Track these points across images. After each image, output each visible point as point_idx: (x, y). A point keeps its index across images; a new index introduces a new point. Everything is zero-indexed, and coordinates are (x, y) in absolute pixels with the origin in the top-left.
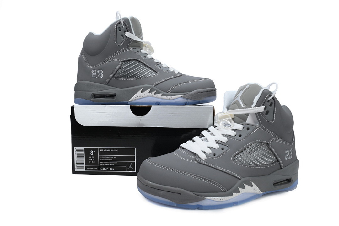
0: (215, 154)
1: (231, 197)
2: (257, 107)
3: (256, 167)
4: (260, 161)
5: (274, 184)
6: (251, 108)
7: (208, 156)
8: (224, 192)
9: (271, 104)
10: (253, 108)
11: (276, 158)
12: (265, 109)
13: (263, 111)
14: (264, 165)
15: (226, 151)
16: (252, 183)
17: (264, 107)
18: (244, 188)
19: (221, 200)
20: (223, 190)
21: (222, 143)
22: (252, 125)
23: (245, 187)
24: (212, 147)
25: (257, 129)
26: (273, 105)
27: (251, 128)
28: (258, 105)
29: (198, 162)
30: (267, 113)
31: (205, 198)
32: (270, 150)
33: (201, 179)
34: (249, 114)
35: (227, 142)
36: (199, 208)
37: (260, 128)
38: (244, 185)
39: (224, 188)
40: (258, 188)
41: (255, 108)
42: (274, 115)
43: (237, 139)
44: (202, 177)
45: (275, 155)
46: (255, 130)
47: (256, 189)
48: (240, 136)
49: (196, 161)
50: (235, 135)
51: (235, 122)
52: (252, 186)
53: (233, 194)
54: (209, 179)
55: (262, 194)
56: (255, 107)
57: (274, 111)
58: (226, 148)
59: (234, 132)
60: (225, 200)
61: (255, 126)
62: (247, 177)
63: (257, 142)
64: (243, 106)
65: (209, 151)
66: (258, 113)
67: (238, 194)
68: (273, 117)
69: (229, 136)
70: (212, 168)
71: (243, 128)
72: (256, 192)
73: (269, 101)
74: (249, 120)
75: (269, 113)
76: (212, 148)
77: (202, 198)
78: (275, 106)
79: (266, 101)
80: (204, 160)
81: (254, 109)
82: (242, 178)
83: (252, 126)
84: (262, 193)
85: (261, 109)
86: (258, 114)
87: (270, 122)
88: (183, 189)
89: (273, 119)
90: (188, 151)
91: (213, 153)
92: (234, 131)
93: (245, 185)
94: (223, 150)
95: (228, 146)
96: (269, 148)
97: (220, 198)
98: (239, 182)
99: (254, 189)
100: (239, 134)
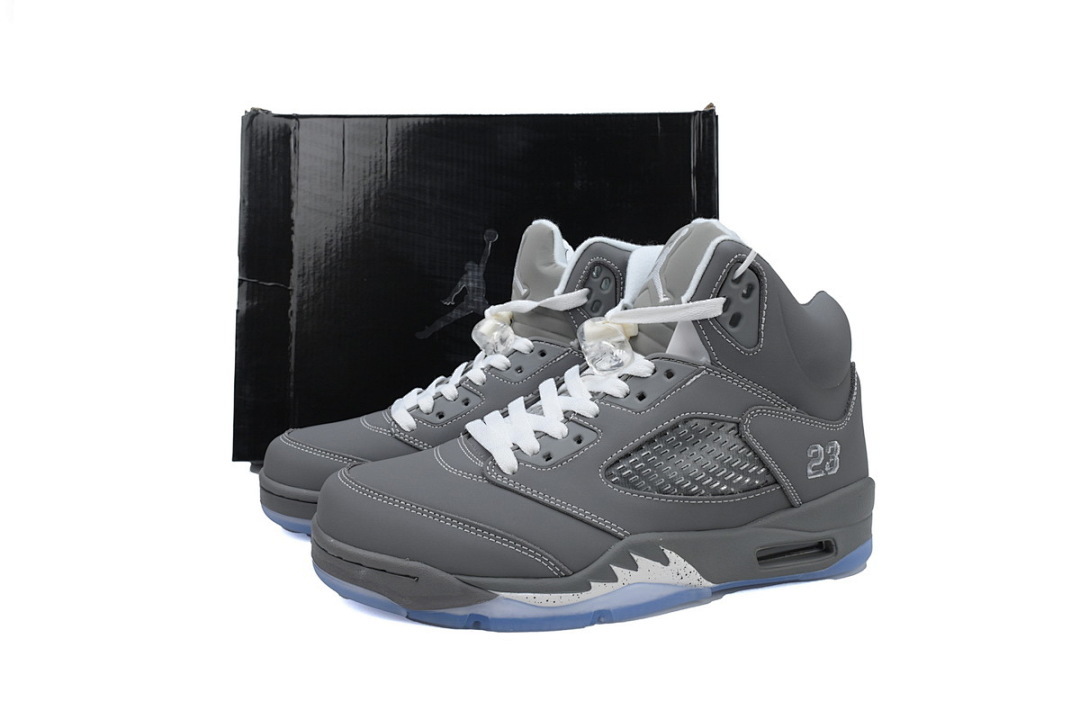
0: (549, 455)
1: (584, 596)
2: (697, 302)
3: (684, 500)
4: (703, 480)
5: (759, 559)
6: (681, 303)
7: (522, 461)
8: (562, 576)
9: (750, 288)
10: (684, 304)
11: (769, 471)
12: (726, 307)
13: (720, 312)
14: (716, 493)
15: (587, 446)
16: (667, 552)
17: (722, 300)
18: (634, 567)
19: (551, 604)
20: (557, 571)
21: (581, 421)
22: (684, 362)
23: (638, 563)
24: (546, 432)
25: (698, 376)
26: (756, 292)
27: (680, 371)
28: (701, 294)
29: (489, 481)
30: (735, 320)
31: (497, 595)
32: (746, 444)
33: (485, 535)
34: (676, 323)
35: (597, 416)
36: (478, 623)
37: (709, 372)
38: (632, 558)
39: (561, 564)
40: (690, 568)
41: (691, 303)
42: (759, 327)
43: (628, 409)
44: (488, 527)
45: (762, 463)
46: (694, 379)
47: (682, 573)
48: (642, 397)
49: (483, 476)
50: (628, 395)
51: (635, 349)
52: (666, 562)
53: (593, 584)
54: (509, 535)
55: (711, 588)
56: (692, 299)
57: (760, 314)
58: (588, 436)
59: (624, 383)
60: (564, 604)
61: (693, 365)
62: (650, 532)
63: (696, 418)
64: (662, 300)
65: (531, 445)
66: (704, 321)
67: (610, 586)
68: (759, 333)
69: (607, 398)
70: (529, 501)
71: (655, 371)
72: (686, 581)
73: (738, 280)
74: (675, 346)
75: (742, 322)
76: (546, 434)
77: (486, 593)
78: (761, 295)
79: (729, 279)
80: (509, 473)
81: (687, 308)
82: (626, 535)
83: (684, 365)
84: (710, 584)
85: (713, 307)
86: (702, 325)
87: (745, 352)
88: (424, 565)
89: (758, 341)
90: (476, 444)
91: (545, 452)
92: (625, 381)
93: (636, 557)
94: (579, 442)
95: (595, 428)
96: (740, 437)
97: (546, 596)
98: (618, 546)
99: (679, 571)
100: (637, 392)
